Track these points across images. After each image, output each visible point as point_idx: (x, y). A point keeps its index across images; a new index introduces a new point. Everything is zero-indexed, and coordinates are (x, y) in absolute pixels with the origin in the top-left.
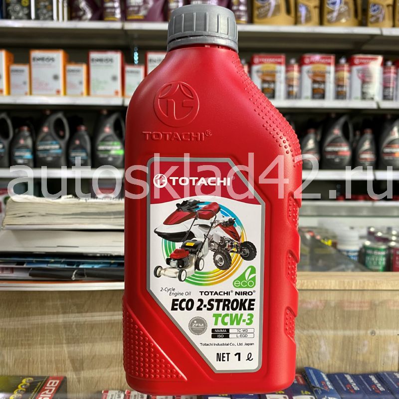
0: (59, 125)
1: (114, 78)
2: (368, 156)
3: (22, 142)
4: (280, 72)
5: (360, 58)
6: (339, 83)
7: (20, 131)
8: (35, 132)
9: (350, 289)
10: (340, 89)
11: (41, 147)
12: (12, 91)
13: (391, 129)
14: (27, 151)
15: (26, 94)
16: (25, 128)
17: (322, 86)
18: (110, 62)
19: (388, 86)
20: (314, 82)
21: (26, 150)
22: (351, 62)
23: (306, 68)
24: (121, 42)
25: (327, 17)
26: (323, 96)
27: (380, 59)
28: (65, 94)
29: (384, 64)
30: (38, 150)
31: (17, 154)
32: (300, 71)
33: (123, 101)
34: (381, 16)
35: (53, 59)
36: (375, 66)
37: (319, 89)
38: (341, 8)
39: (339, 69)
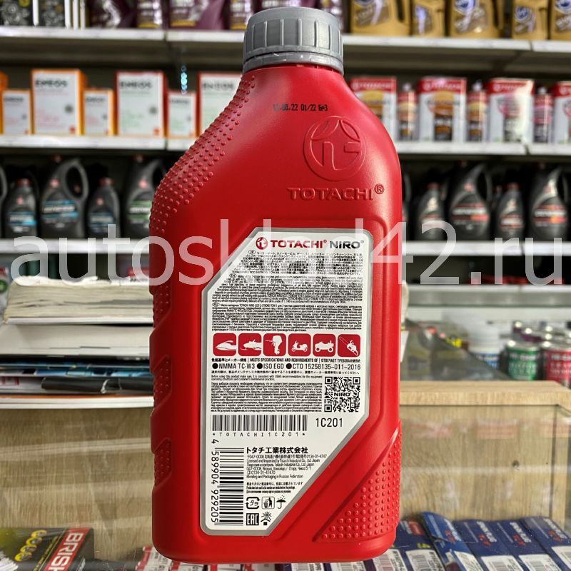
0: (73, 178)
1: (153, 111)
2: (512, 222)
3: (20, 201)
4: (389, 102)
5: (501, 84)
6: (472, 118)
7: (18, 186)
8: (39, 187)
9: (484, 404)
10: (473, 127)
11: (47, 209)
12: (7, 128)
13: (546, 184)
14: (28, 214)
15: (26, 132)
16: (25, 182)
17: (448, 123)
18: (147, 87)
19: (542, 122)
20: (438, 116)
21: (25, 213)
22: (488, 89)
23: (425, 97)
24: (163, 59)
25: (455, 25)
26: (449, 137)
27: (530, 84)
28: (83, 132)
29: (535, 92)
30: (43, 214)
31: (13, 218)
32: (417, 102)
33: (166, 144)
34: (530, 24)
35: (64, 83)
36: (523, 94)
37: (443, 126)
38: (475, 12)
39: (472, 98)
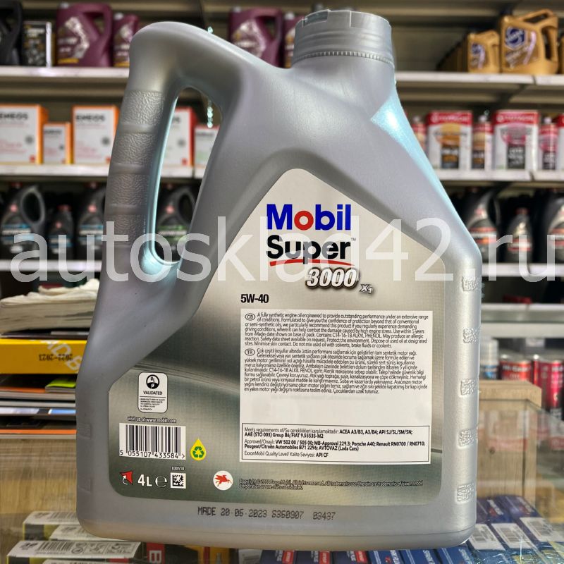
1: (181, 143)
3: (59, 225)
5: (504, 115)
6: (477, 150)
11: (84, 232)
12: (46, 158)
15: (64, 162)
16: (66, 208)
17: (455, 152)
18: (176, 122)
20: (445, 146)
22: (493, 121)
23: (433, 129)
26: (456, 165)
29: (541, 122)
30: (80, 236)
32: (426, 133)
33: (194, 172)
35: (102, 118)
37: (451, 155)
39: (477, 129)
